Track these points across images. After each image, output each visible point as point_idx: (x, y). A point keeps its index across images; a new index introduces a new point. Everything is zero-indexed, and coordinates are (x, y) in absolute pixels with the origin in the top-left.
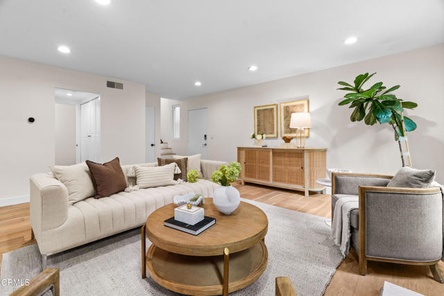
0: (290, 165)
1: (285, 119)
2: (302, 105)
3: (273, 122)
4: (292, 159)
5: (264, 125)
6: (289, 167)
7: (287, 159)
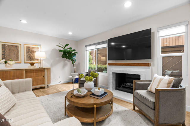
0: (37, 76)
1: (27, 53)
2: (38, 48)
3: (18, 54)
4: (38, 73)
5: (9, 55)
6: (36, 78)
7: (35, 74)
